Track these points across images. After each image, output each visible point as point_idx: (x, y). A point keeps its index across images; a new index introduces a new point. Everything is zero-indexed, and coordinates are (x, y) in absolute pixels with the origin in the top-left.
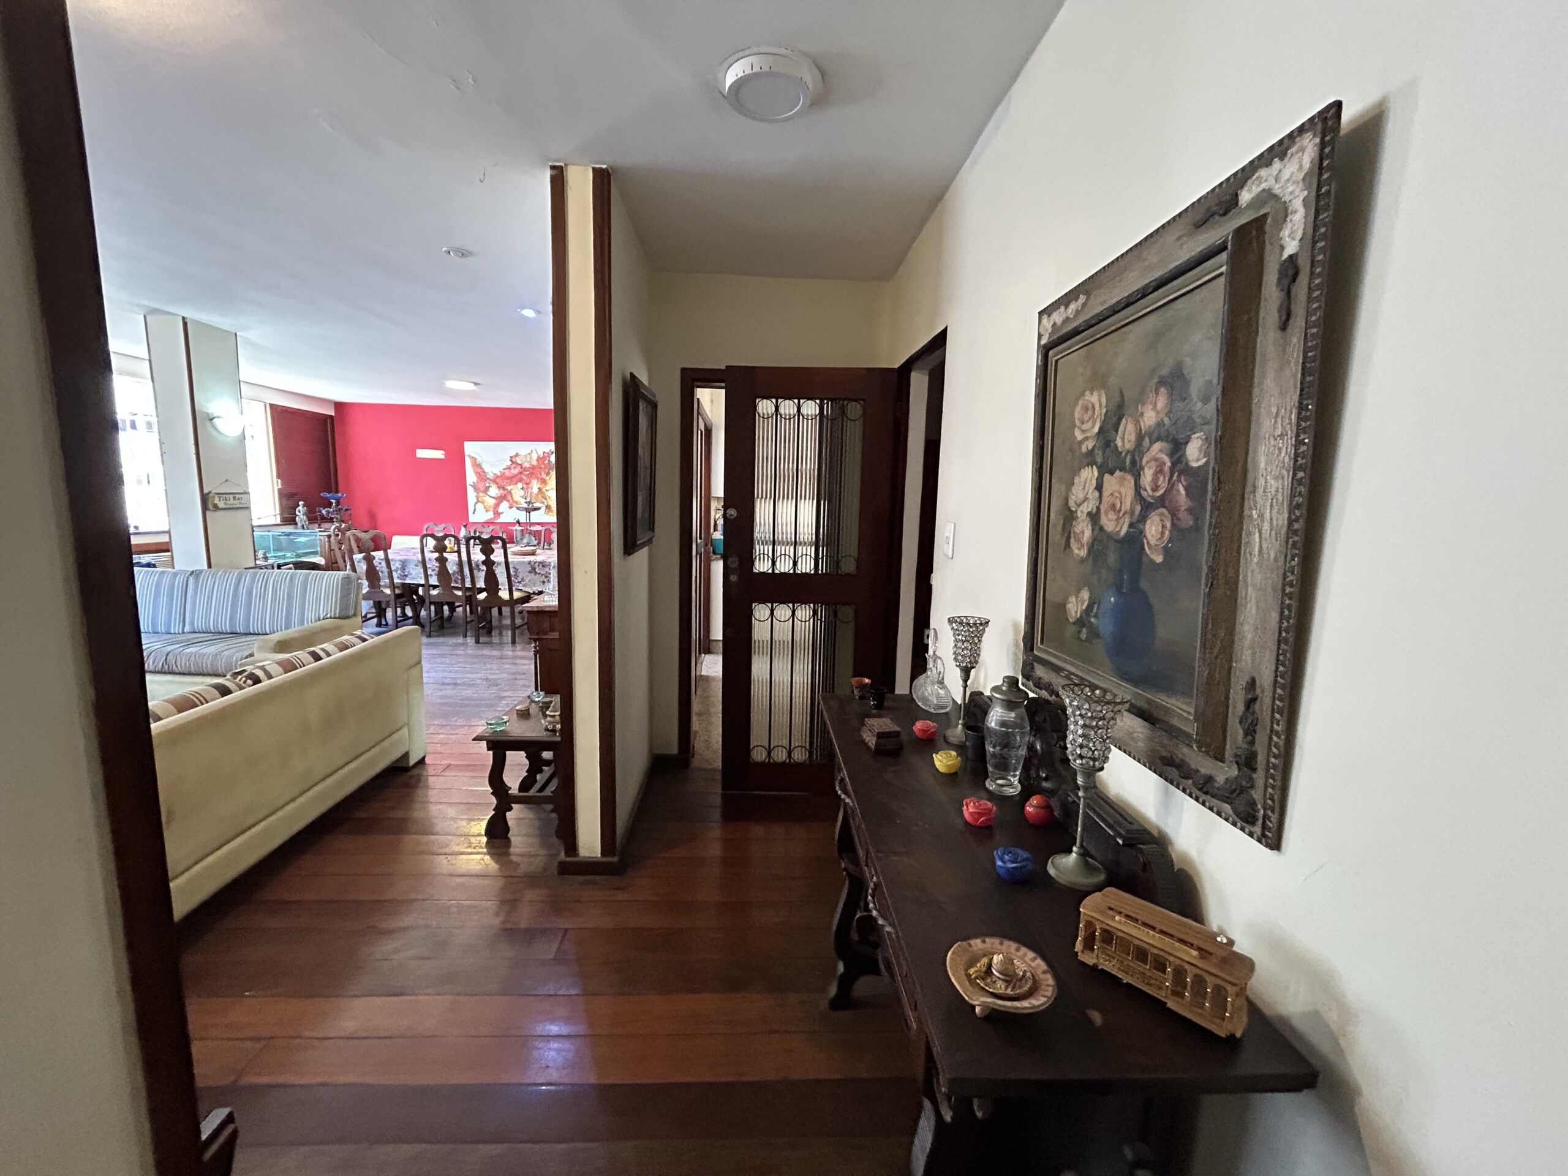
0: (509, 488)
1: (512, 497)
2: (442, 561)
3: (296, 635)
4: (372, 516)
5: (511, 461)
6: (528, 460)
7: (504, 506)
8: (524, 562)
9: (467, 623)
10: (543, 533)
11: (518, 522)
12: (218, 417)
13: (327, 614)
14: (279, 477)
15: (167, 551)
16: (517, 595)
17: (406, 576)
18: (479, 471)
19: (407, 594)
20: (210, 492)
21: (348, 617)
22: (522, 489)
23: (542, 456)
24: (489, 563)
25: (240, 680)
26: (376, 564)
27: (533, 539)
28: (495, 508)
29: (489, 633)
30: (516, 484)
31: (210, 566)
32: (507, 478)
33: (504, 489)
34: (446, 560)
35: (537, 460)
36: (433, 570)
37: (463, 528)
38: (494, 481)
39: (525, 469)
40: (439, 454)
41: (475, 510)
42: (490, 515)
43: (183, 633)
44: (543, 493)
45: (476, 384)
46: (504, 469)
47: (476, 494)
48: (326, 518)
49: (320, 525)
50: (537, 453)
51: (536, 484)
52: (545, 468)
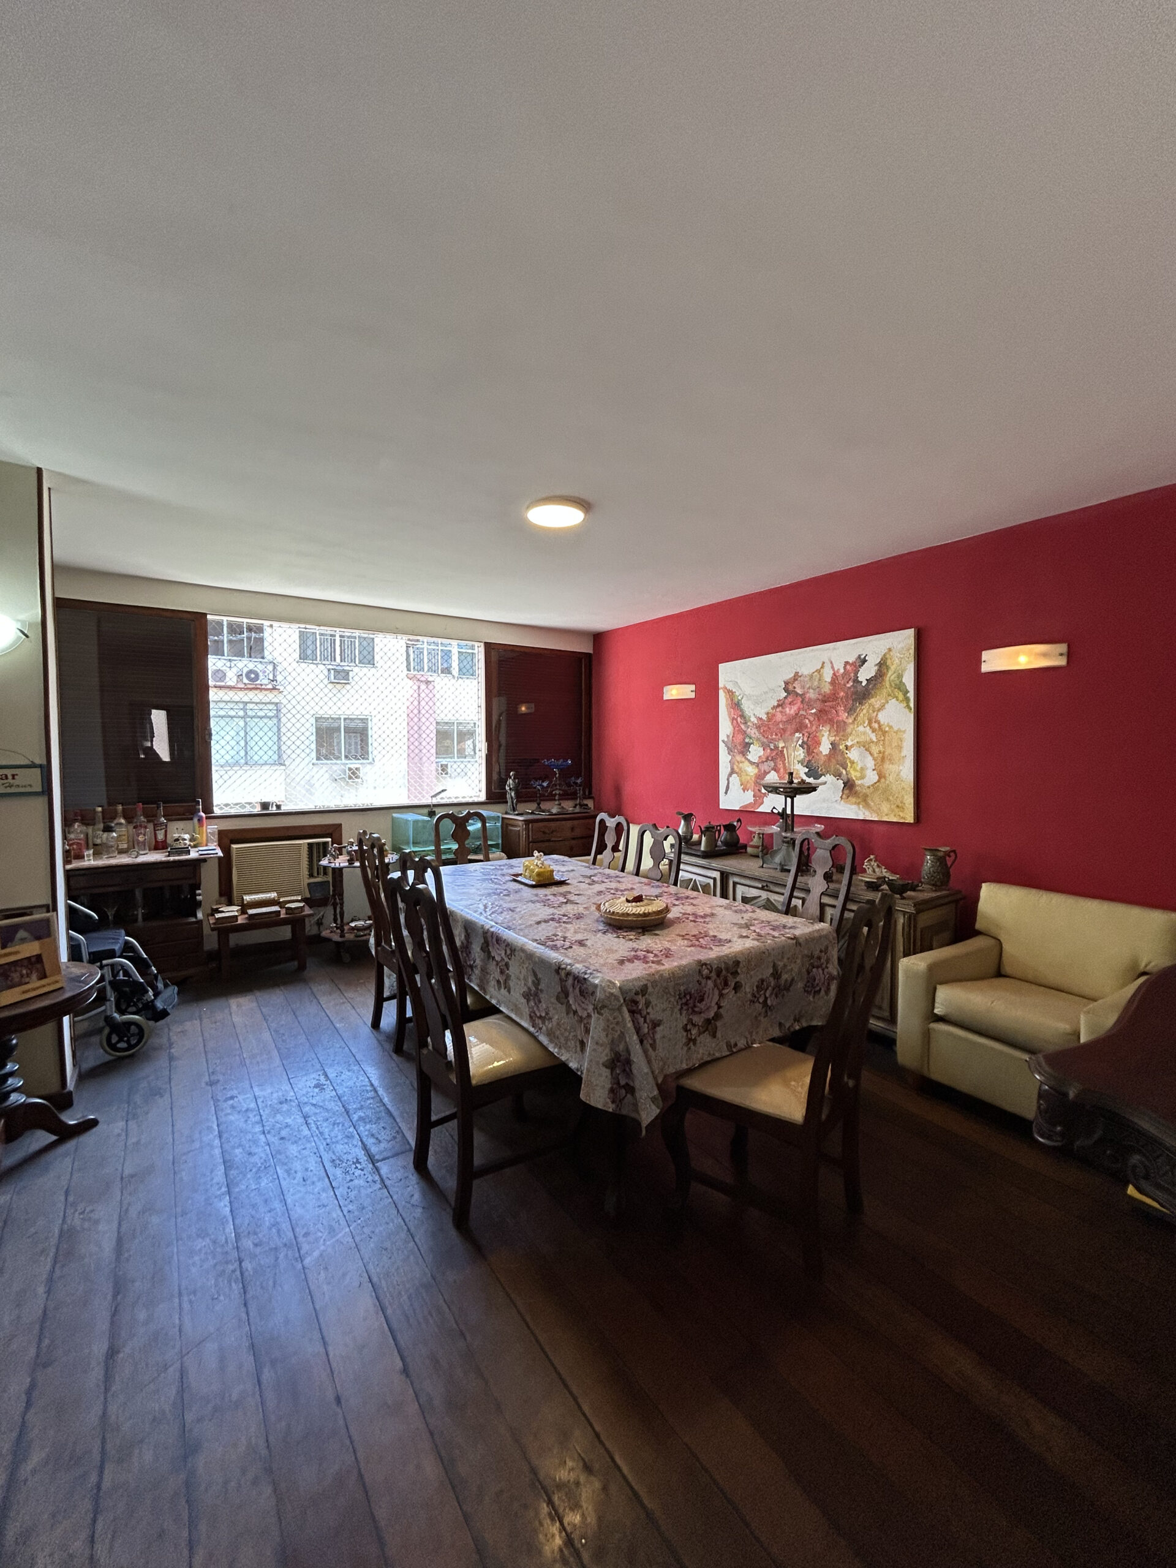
0: (781, 744)
1: (784, 764)
5: (786, 690)
6: (817, 684)
18: (737, 712)
23: (842, 671)
28: (755, 785)
30: (793, 735)
32: (779, 725)
33: (773, 747)
35: (833, 682)
38: (758, 732)
39: (811, 704)
40: (688, 691)
42: (749, 798)
46: (774, 708)
50: (833, 667)
51: (826, 734)
52: (847, 697)
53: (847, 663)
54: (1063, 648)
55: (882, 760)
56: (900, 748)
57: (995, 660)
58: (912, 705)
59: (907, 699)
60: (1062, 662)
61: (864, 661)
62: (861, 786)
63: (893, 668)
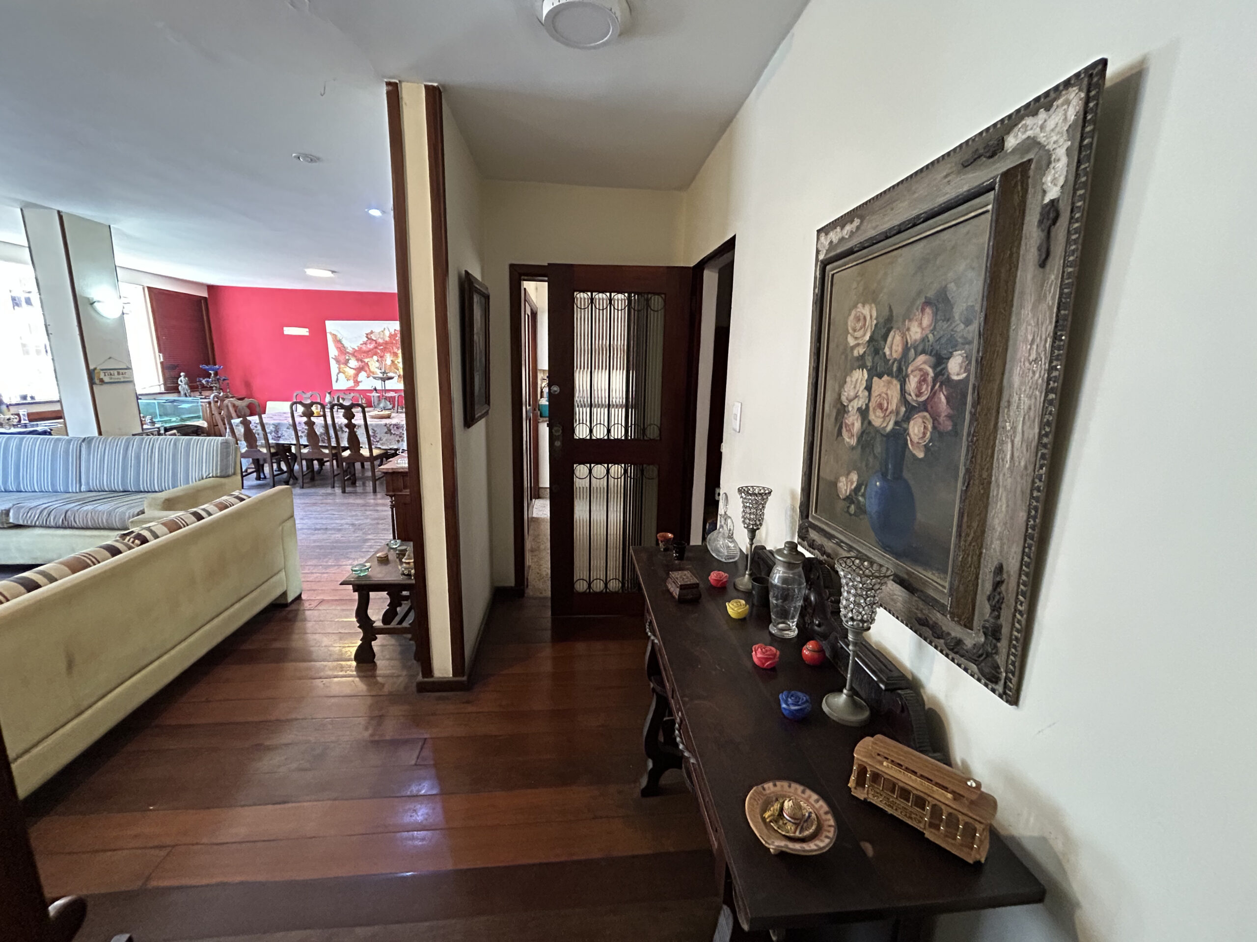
0: (366, 360)
1: (369, 368)
2: (310, 424)
3: (181, 494)
4: (248, 385)
5: (367, 337)
6: (382, 336)
7: (362, 376)
8: (381, 425)
9: (334, 476)
10: (397, 399)
11: (375, 389)
12: (99, 302)
13: (209, 474)
14: (160, 351)
15: (60, 418)
16: (376, 452)
17: (280, 437)
18: (340, 346)
19: (282, 452)
20: (95, 369)
21: (228, 476)
22: (378, 361)
23: (393, 333)
24: (351, 426)
25: (129, 540)
26: (252, 428)
27: (388, 403)
28: (354, 378)
29: (354, 484)
30: (372, 357)
31: (100, 433)
32: (365, 352)
33: (362, 361)
34: (314, 423)
35: (390, 337)
36: (303, 432)
37: (328, 395)
38: (353, 355)
39: (380, 345)
40: (304, 332)
41: (337, 379)
42: (351, 384)
43: (80, 491)
44: (396, 365)
45: (333, 272)
46: (361, 345)
47: (337, 365)
48: (207, 387)
49: (201, 393)
50: (389, 331)
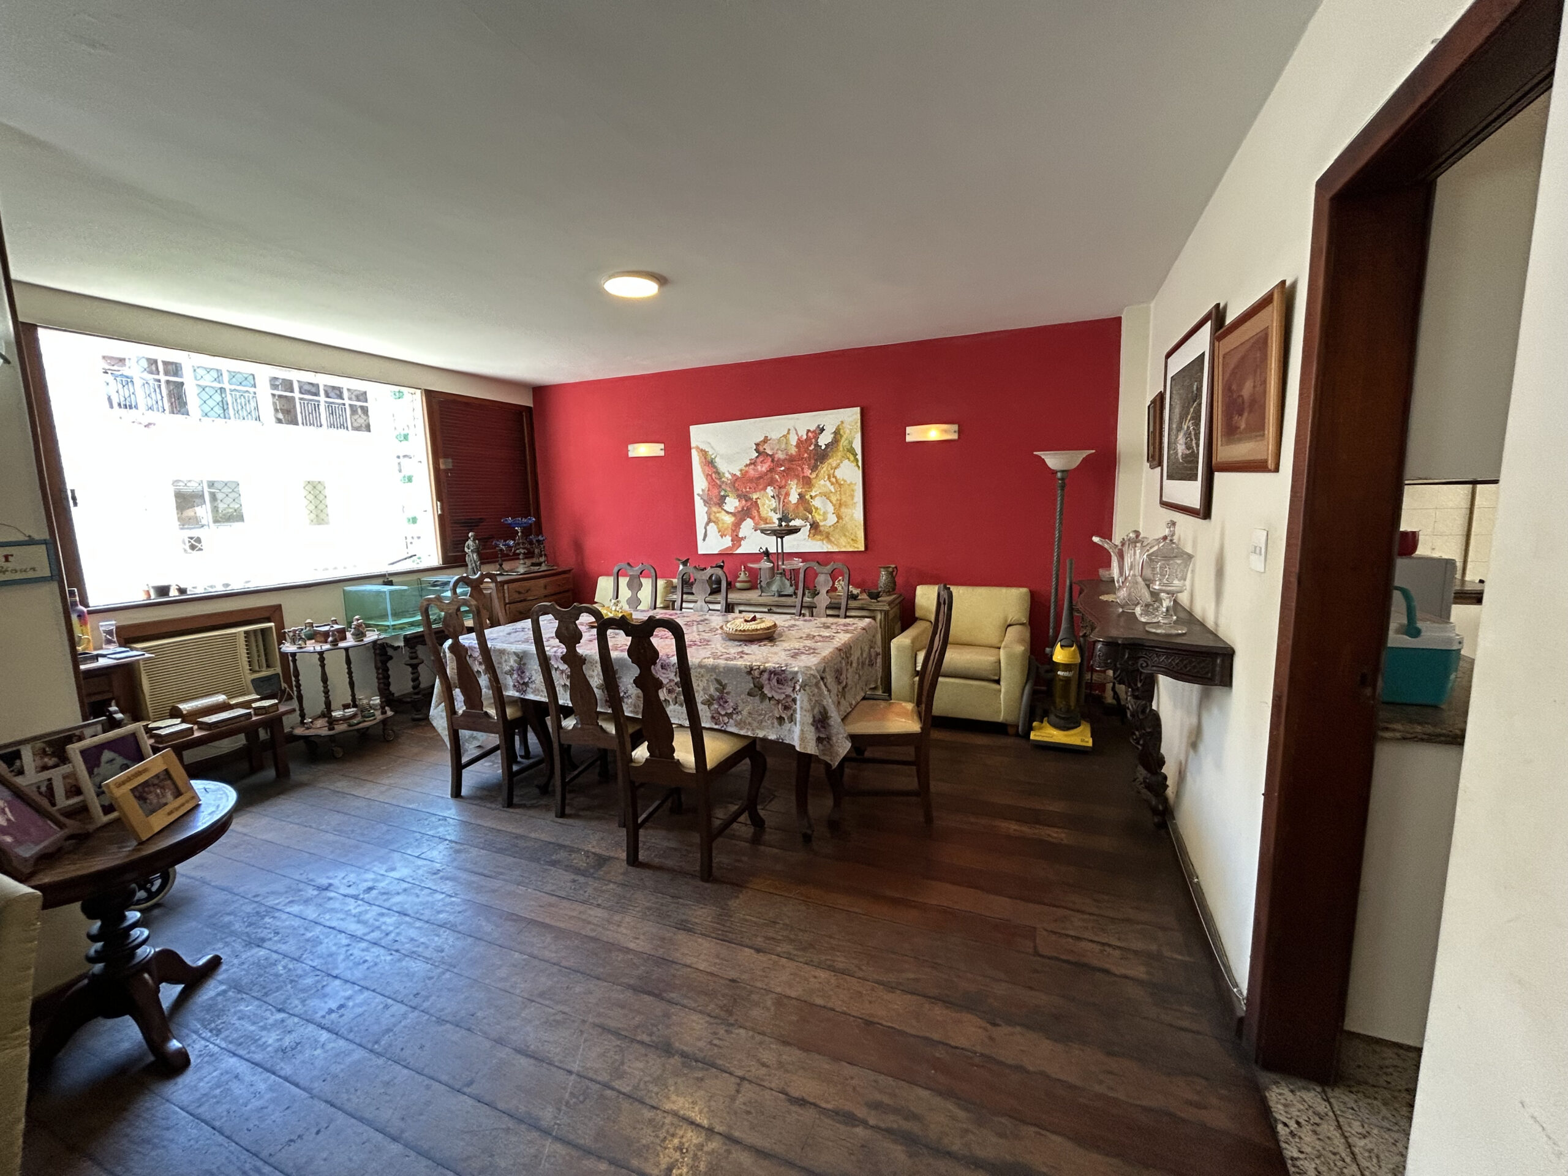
1: (758, 512)
5: (757, 450)
7: (746, 527)
16: (712, 755)
17: (526, 684)
18: (711, 470)
22: (774, 496)
23: (805, 437)
24: (649, 684)
26: (470, 661)
28: (733, 531)
30: (765, 489)
32: (751, 480)
33: (748, 499)
35: (798, 446)
38: (733, 486)
39: (779, 463)
40: (656, 449)
41: (705, 535)
42: (727, 542)
45: (661, 280)
46: (747, 466)
47: (706, 509)
50: (797, 434)
51: (794, 487)
52: (810, 458)
53: (808, 431)
54: (955, 427)
55: (839, 506)
56: (852, 497)
57: (915, 434)
58: (860, 464)
59: (857, 461)
60: (955, 436)
61: (823, 430)
62: (824, 525)
63: (845, 436)
